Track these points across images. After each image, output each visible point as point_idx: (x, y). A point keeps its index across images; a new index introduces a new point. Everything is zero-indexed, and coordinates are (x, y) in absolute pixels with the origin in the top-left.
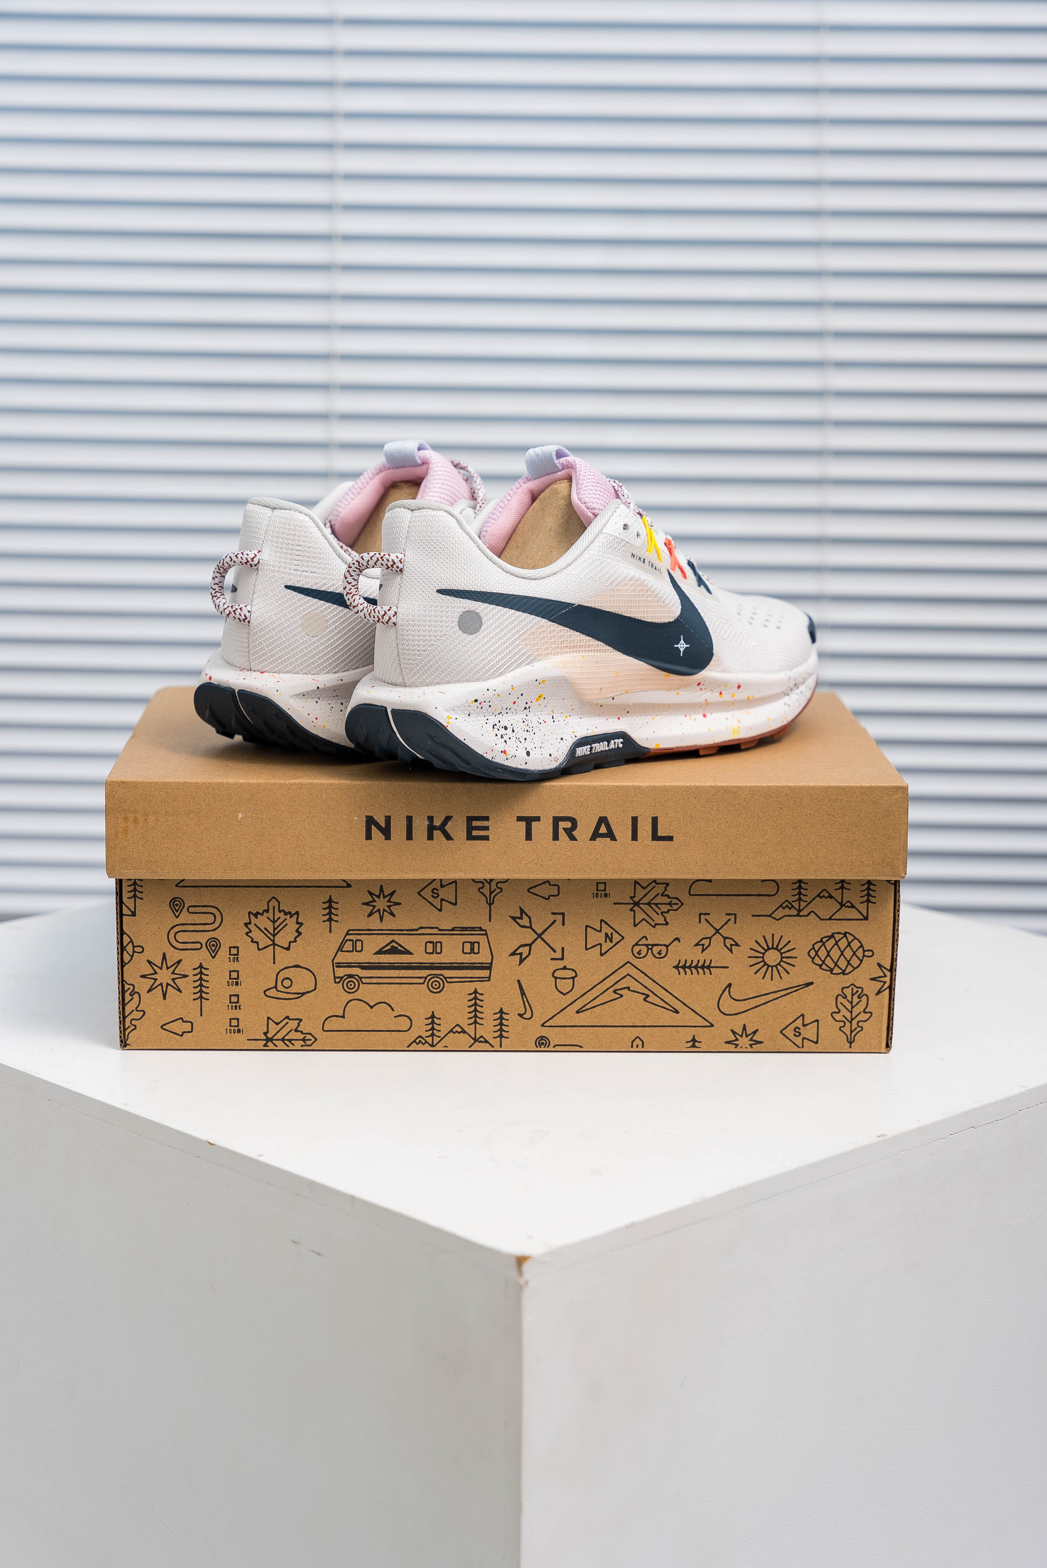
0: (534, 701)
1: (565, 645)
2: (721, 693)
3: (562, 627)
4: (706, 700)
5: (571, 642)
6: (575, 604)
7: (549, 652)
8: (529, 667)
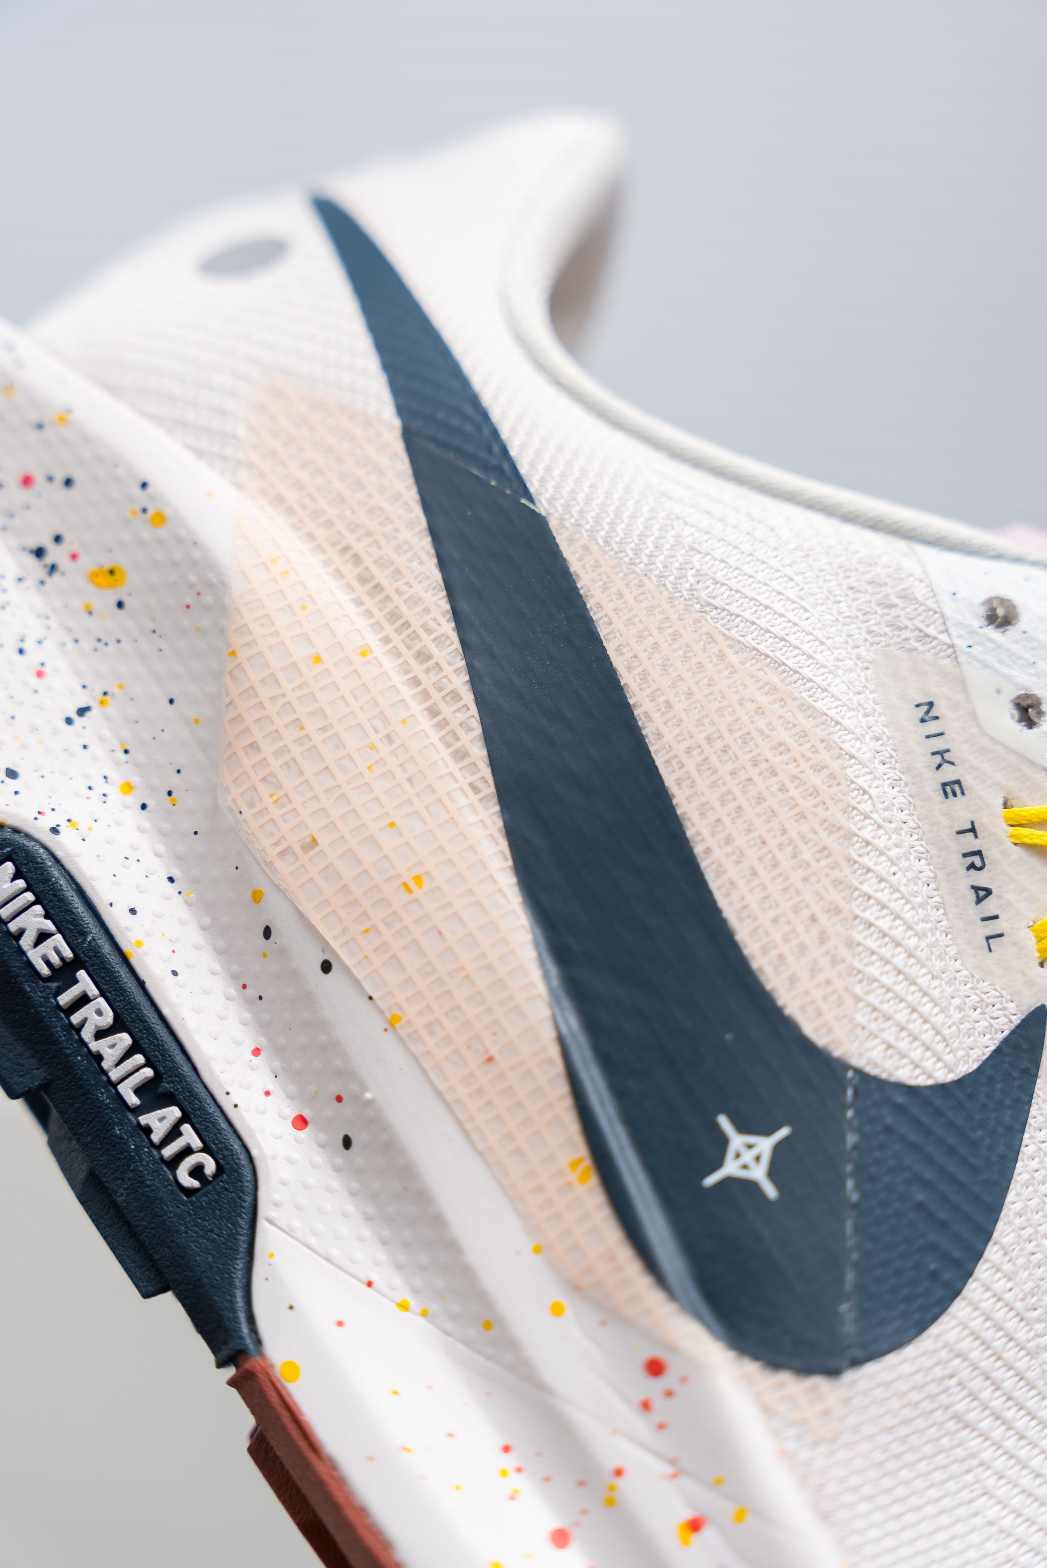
0: (87, 563)
1: (359, 547)
2: (695, 1525)
3: (411, 495)
4: (619, 1473)
5: (382, 562)
6: (531, 500)
7: (291, 496)
8: (188, 458)
